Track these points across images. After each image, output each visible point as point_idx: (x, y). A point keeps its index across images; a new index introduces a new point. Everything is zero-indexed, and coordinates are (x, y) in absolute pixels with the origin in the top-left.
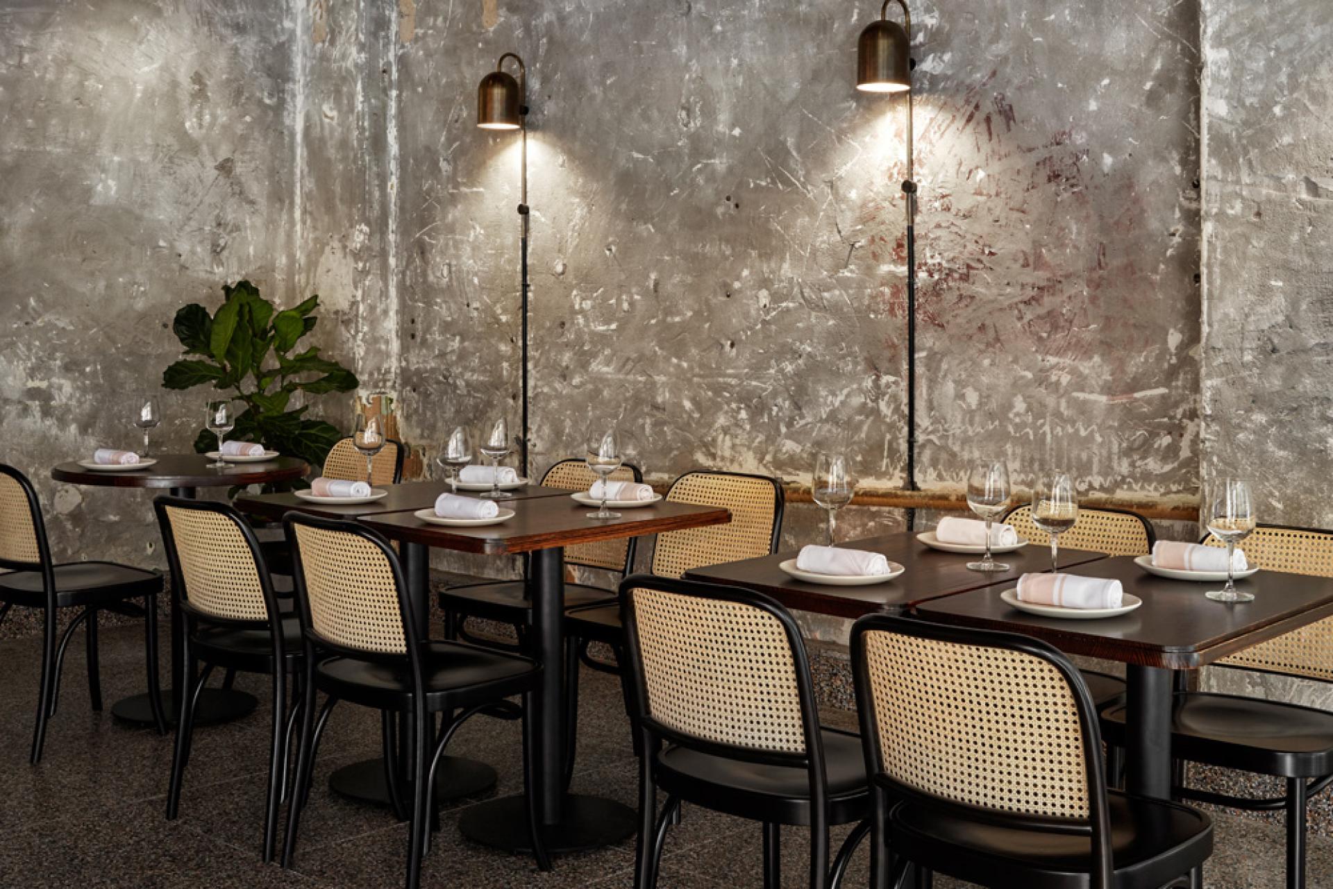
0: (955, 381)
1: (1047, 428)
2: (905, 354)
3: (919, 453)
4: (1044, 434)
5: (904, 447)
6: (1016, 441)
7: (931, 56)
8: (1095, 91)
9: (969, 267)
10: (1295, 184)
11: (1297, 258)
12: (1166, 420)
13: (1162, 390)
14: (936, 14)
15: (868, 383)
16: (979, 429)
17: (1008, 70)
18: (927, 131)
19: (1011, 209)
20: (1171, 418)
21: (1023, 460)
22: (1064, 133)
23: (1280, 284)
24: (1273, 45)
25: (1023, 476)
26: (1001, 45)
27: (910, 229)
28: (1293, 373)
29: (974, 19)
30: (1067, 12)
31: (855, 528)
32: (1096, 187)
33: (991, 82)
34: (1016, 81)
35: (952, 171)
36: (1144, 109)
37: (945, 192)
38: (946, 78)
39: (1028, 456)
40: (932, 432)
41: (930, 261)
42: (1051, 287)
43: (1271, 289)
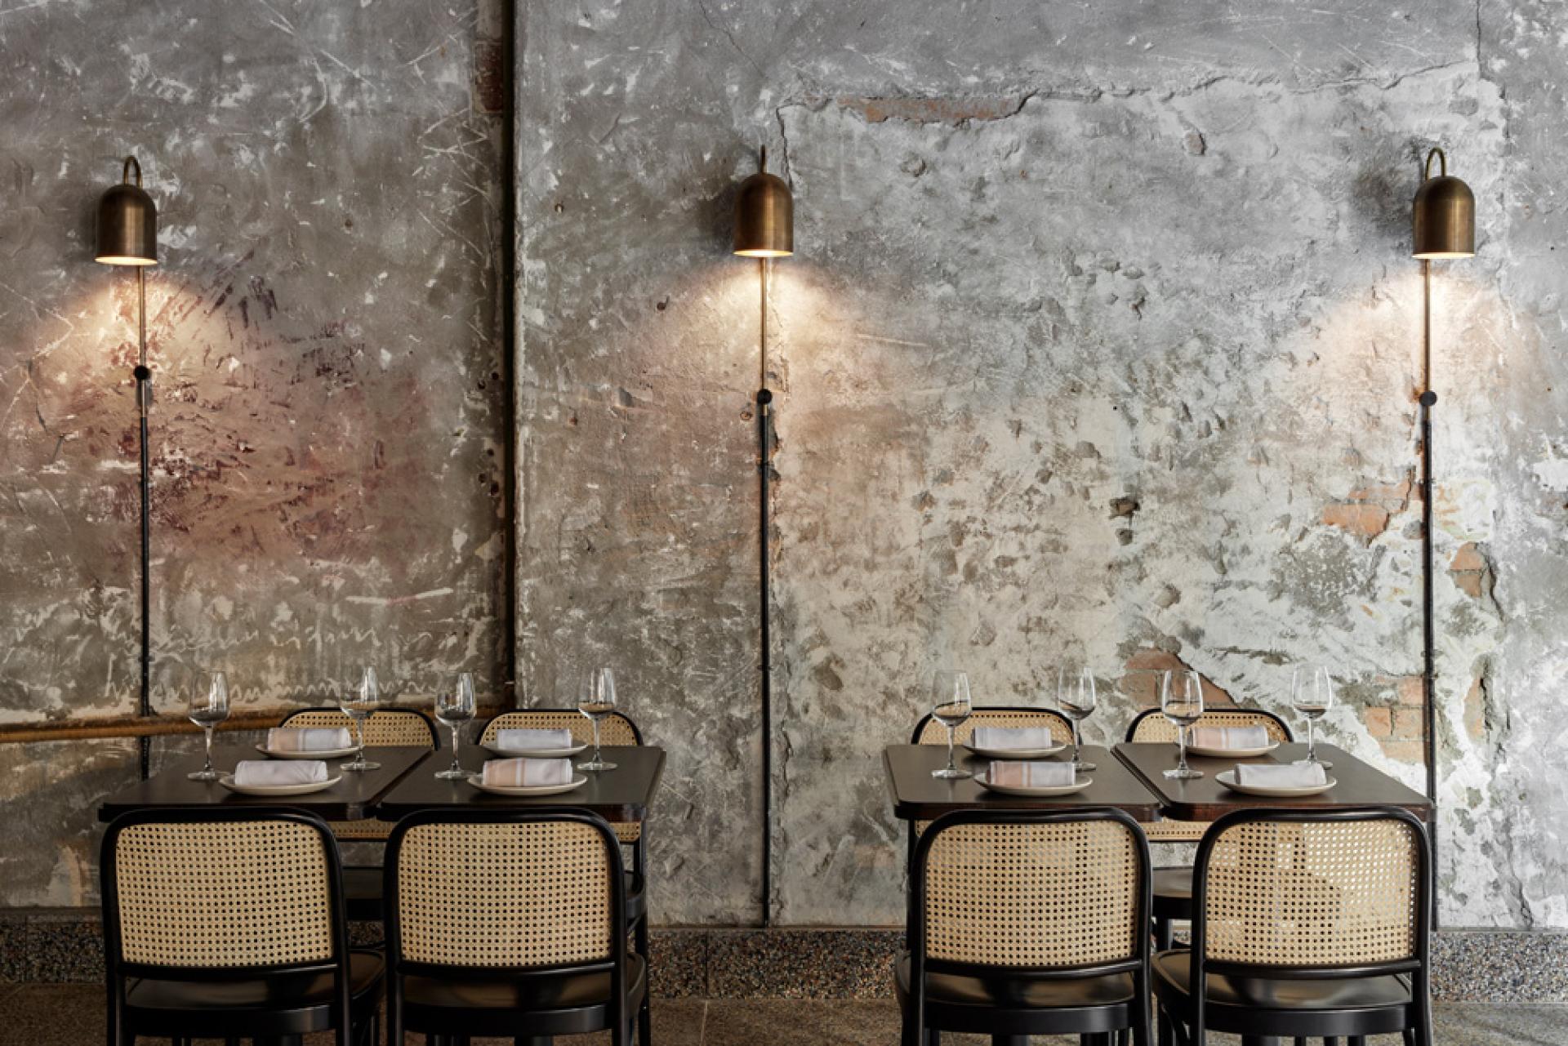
0: (202, 591)
1: (317, 636)
2: (135, 561)
3: (156, 674)
4: (314, 642)
5: (134, 667)
6: (279, 651)
7: (170, 228)
8: (371, 284)
9: (219, 464)
10: (609, 393)
11: (612, 462)
12: (451, 620)
13: (447, 591)
14: (177, 181)
15: (85, 596)
16: (234, 642)
17: (269, 253)
18: (164, 311)
19: (273, 403)
20: (456, 618)
21: (288, 672)
22: (336, 325)
23: (596, 487)
24: (589, 261)
25: (288, 689)
26: (259, 224)
27: (143, 421)
28: (608, 569)
29: (225, 191)
30: (339, 198)
31: (66, 766)
32: (373, 384)
33: (248, 263)
34: (278, 266)
35: (197, 358)
36: (426, 307)
37: (188, 381)
38: (190, 254)
39: (294, 667)
40: (173, 649)
41: (169, 458)
42: (322, 486)
43: (587, 492)
